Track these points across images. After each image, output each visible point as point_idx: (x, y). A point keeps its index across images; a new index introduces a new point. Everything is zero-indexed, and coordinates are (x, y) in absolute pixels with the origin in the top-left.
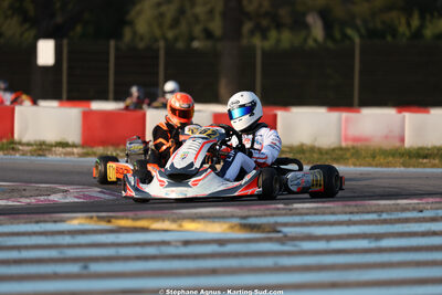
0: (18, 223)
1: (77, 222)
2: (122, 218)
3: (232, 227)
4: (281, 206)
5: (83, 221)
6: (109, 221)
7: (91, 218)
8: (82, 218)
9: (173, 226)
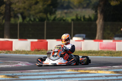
0: (53, 71)
1: (69, 71)
2: (81, 70)
3: (111, 72)
4: (110, 67)
5: (71, 71)
6: (78, 71)
7: (73, 70)
8: (70, 70)
9: (96, 72)
